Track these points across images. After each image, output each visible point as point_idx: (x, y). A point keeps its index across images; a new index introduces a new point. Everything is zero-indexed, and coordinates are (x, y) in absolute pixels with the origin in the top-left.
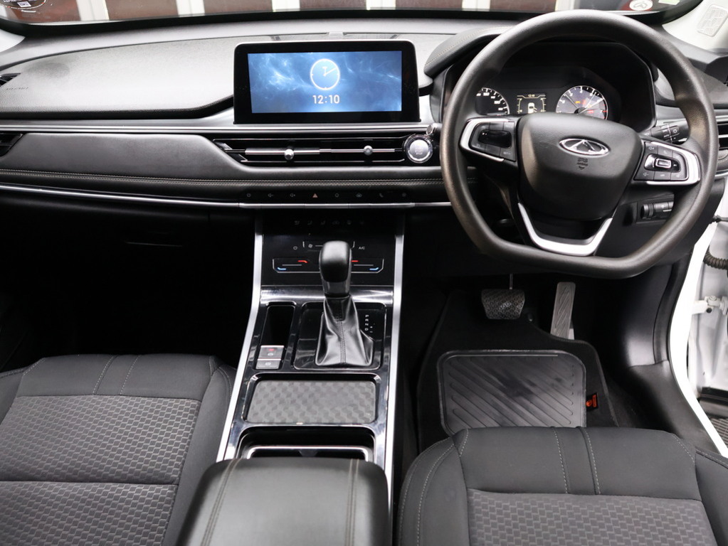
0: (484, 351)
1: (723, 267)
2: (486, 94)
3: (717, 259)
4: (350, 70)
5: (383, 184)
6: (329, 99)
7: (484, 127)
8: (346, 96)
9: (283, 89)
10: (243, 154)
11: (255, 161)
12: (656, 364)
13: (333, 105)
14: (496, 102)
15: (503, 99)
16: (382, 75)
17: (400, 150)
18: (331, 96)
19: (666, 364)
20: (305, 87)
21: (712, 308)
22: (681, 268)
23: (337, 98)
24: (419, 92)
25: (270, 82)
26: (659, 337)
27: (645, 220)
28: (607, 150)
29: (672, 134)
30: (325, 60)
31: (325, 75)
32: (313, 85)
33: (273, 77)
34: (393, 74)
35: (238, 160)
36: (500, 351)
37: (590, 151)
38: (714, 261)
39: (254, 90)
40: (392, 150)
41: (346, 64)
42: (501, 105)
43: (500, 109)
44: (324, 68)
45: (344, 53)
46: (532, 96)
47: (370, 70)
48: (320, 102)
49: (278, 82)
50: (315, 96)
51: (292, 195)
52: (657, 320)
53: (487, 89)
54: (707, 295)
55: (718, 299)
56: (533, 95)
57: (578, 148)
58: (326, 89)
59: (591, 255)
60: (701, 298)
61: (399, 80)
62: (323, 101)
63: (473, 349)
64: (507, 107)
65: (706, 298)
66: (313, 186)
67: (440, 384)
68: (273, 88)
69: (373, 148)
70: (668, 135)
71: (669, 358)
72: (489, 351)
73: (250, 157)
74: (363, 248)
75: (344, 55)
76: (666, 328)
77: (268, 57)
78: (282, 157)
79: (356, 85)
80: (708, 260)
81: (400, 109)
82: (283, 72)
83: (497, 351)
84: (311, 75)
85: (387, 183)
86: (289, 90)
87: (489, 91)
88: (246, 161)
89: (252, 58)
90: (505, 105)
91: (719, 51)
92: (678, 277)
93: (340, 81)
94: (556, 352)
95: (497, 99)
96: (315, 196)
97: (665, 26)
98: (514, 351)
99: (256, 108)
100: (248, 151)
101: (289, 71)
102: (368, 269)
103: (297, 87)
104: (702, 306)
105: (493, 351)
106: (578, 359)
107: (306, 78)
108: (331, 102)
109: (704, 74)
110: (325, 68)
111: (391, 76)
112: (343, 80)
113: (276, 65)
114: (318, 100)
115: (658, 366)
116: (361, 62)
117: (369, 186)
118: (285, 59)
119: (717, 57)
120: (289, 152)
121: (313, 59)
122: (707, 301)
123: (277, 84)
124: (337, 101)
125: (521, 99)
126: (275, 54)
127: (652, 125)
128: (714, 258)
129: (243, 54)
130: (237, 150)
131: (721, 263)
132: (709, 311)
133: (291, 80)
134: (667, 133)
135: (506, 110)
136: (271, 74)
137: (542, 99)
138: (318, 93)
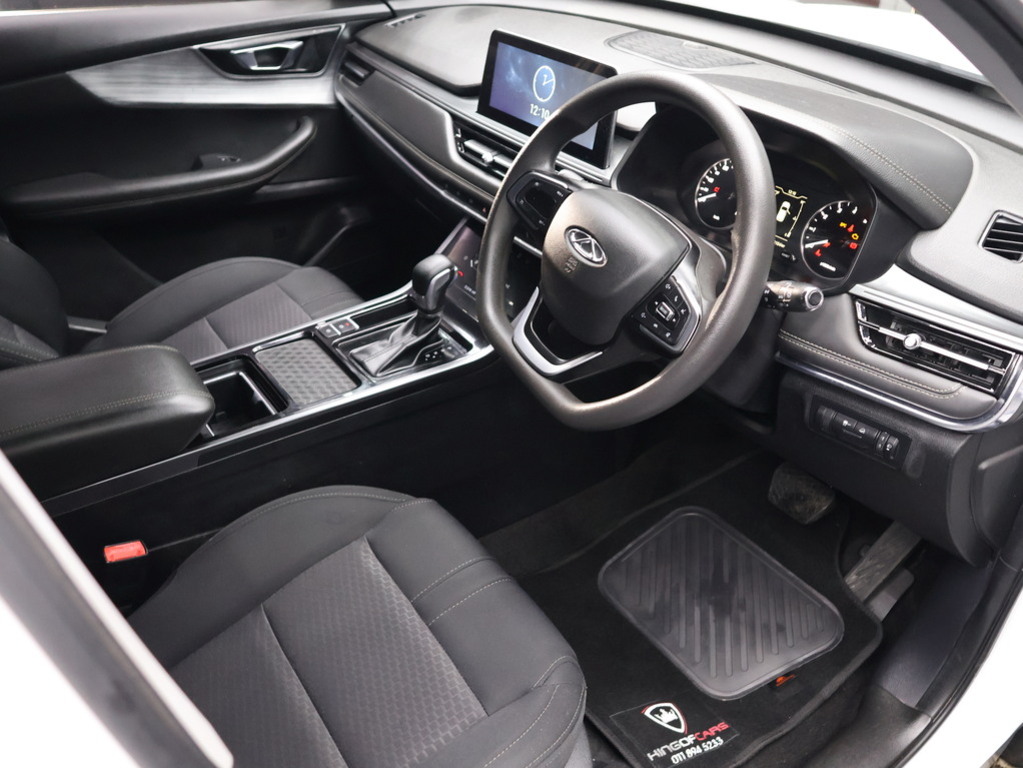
4: (563, 85)
6: (542, 112)
12: (912, 709)
18: (544, 109)
20: (527, 90)
23: (548, 112)
25: (507, 77)
31: (544, 84)
33: (509, 73)
35: (458, 149)
39: (496, 82)
41: (562, 78)
45: (563, 64)
46: (792, 193)
48: (535, 113)
49: (512, 80)
50: (532, 105)
51: (471, 200)
56: (795, 193)
62: (538, 112)
68: (506, 83)
73: (468, 149)
77: (510, 50)
81: (591, 147)
82: (517, 69)
86: (517, 91)
88: (462, 151)
89: (500, 47)
94: (827, 602)
99: (492, 102)
100: (468, 143)
101: (521, 70)
103: (522, 90)
107: (531, 84)
112: (556, 93)
113: (514, 61)
114: (534, 110)
116: (573, 79)
118: (521, 57)
126: (515, 48)
129: (496, 41)
130: (462, 139)
133: (520, 80)
136: (509, 69)
137: (802, 202)
138: (536, 102)
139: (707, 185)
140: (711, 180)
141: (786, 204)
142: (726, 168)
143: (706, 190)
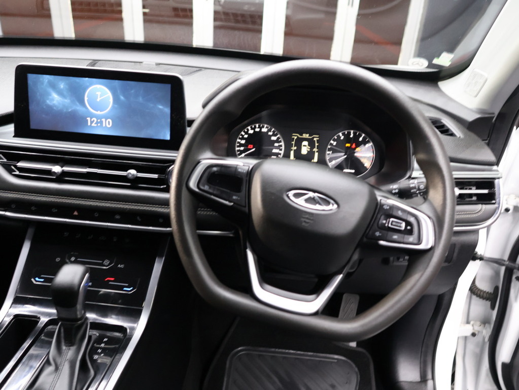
0: (273, 350)
1: (487, 299)
2: (264, 130)
3: (481, 291)
4: (122, 98)
5: (142, 208)
6: (101, 122)
7: (215, 169)
8: (118, 121)
9: (59, 108)
10: (15, 166)
11: (25, 173)
12: (421, 382)
13: (106, 128)
14: (274, 138)
15: (279, 136)
16: (152, 105)
17: (163, 176)
18: (104, 120)
19: (430, 383)
20: (79, 108)
21: (476, 333)
22: (446, 298)
23: (109, 122)
24: (186, 124)
25: (48, 101)
26: (426, 356)
27: (401, 262)
28: (335, 206)
29: (419, 189)
30: (99, 86)
31: (98, 100)
32: (87, 108)
33: (50, 97)
34: (162, 105)
35: (10, 171)
36: (287, 351)
37: (317, 205)
38: (479, 292)
39: (32, 107)
40: (155, 176)
41: (119, 91)
42: (278, 141)
43: (276, 145)
44: (97, 93)
45: (117, 81)
46: (306, 136)
47: (141, 99)
48: (93, 125)
49: (55, 102)
50: (89, 119)
51: (55, 210)
52: (425, 340)
53: (266, 126)
54: (473, 320)
55: (482, 325)
56: (308, 135)
57: (307, 201)
58: (99, 113)
59: (316, 314)
60: (468, 322)
61: (167, 110)
62: (97, 123)
63: (263, 347)
64: (282, 143)
65: (472, 323)
66: (74, 204)
67: (225, 379)
68: (49, 106)
69: (138, 172)
70: (415, 190)
71: (433, 378)
72: (277, 350)
73: (21, 170)
74: (122, 266)
75: (116, 83)
76: (433, 349)
77: (46, 78)
78: (49, 172)
79: (125, 112)
80: (474, 290)
81: (168, 138)
82: (60, 93)
83: (284, 351)
84: (86, 99)
85: (145, 208)
86: (65, 110)
87: (267, 127)
88: (17, 173)
89: (31, 77)
90: (280, 142)
91: (481, 111)
92: (443, 307)
93: (113, 107)
94: (336, 357)
95: (274, 135)
96: (76, 213)
97: (441, 84)
98: (299, 352)
99: (34, 125)
100: (21, 164)
101: (65, 93)
102: (121, 288)
103: (73, 108)
104: (468, 330)
105: (280, 350)
106: (354, 366)
107: (82, 102)
108: (104, 125)
109: (466, 130)
110: (99, 93)
111: (161, 107)
112: (116, 106)
113: (54, 86)
114: (92, 122)
115: (423, 385)
116: (133, 91)
117: (126, 208)
118: (62, 83)
119: (478, 116)
120: (57, 169)
121: (88, 84)
122: (473, 325)
123: (54, 104)
124: (109, 124)
125: (296, 138)
126: (52, 76)
127: (408, 176)
128: (479, 290)
129: (23, 74)
130: (10, 162)
131: (485, 295)
132: (474, 335)
133: (67, 101)
134: (414, 188)
135: (281, 146)
136: (49, 94)
137: (315, 139)
138: (92, 116)
139: (241, 145)
140: (243, 142)
141: (305, 143)
142: (251, 132)
143: (242, 148)
